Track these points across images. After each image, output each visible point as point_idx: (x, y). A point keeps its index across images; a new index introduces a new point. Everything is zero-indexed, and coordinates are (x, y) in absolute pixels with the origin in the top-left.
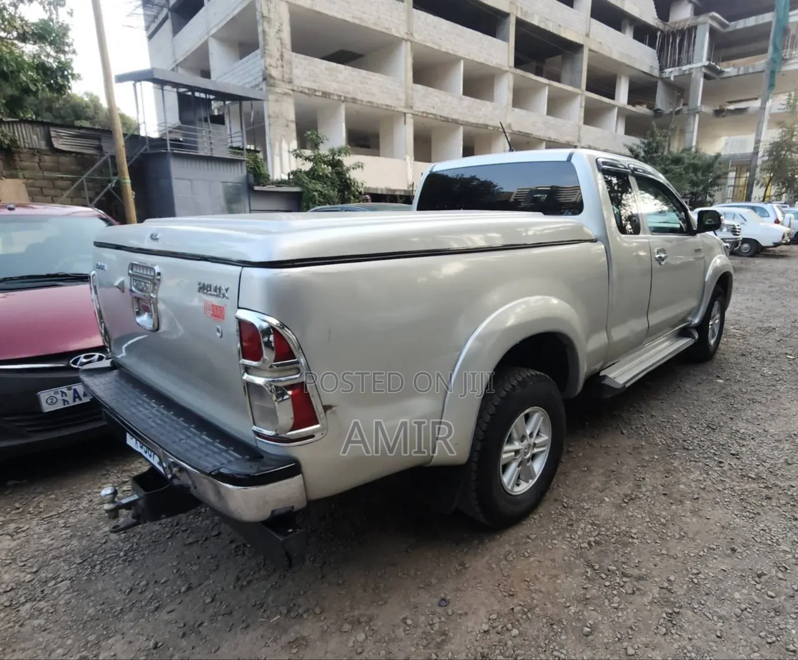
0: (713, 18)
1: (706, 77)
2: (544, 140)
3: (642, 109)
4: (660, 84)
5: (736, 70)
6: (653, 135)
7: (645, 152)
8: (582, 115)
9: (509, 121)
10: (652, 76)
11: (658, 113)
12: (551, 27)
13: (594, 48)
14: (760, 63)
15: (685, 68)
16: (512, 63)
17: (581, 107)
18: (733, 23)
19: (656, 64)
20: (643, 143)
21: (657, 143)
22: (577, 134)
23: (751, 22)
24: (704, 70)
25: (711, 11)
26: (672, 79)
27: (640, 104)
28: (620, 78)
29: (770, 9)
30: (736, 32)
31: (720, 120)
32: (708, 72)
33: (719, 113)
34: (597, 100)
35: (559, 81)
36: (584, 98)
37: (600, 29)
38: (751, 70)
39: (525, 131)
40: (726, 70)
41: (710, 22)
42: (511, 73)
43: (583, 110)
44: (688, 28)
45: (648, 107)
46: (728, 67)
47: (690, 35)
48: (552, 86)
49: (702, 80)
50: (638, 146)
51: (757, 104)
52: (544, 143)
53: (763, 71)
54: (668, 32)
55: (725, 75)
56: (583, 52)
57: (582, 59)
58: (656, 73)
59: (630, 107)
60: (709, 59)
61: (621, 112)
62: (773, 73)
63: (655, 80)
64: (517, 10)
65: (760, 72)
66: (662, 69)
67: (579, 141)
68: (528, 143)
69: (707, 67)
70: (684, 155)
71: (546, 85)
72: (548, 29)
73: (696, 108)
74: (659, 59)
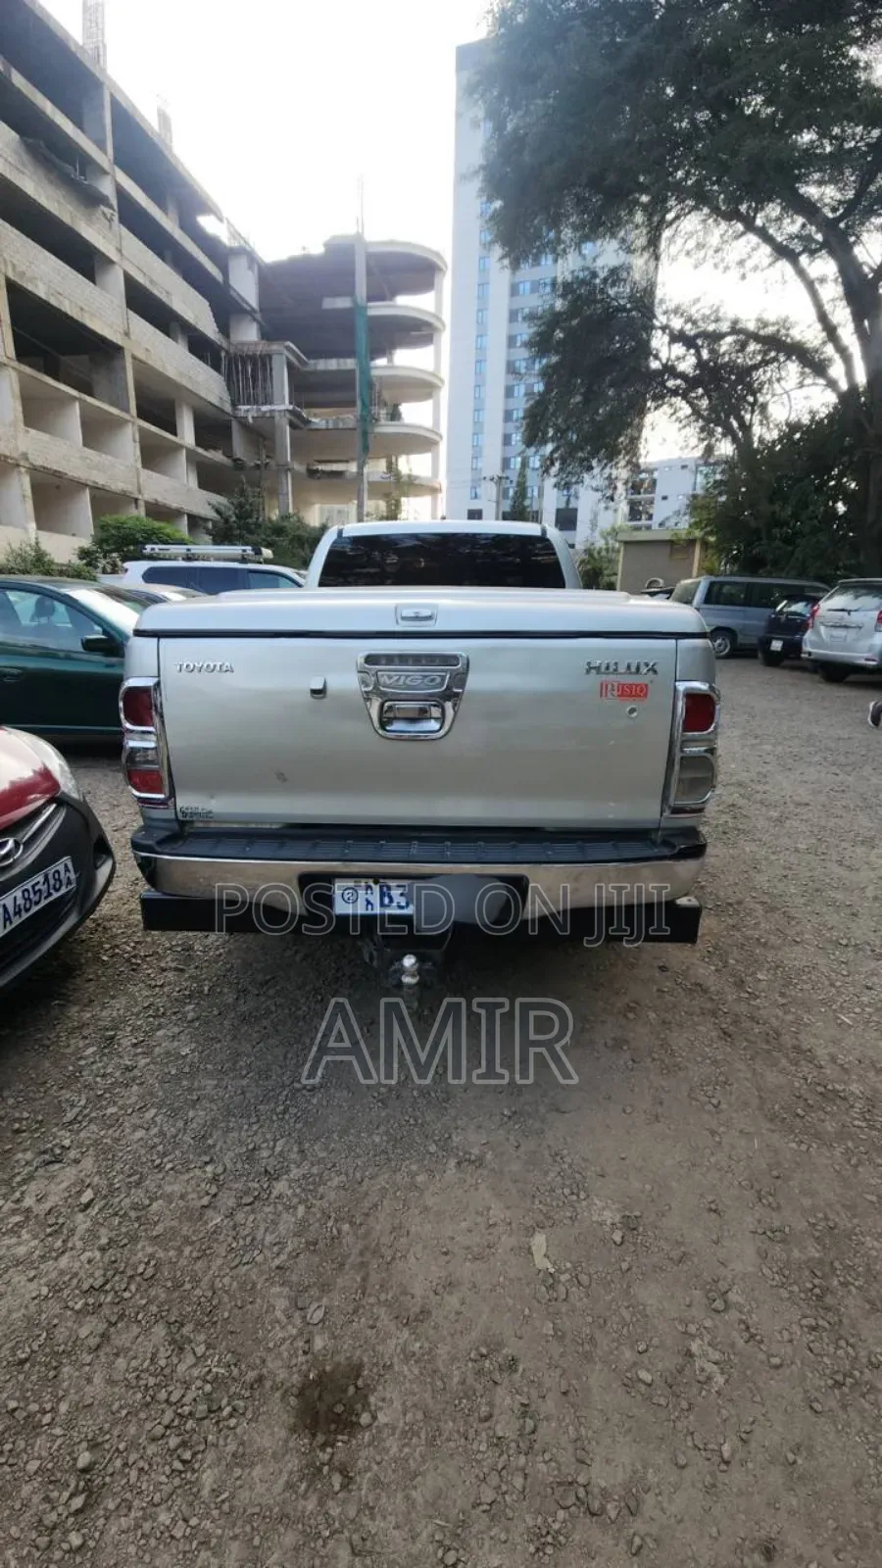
0: (288, 349)
1: (292, 425)
2: (87, 485)
3: (216, 456)
4: (235, 426)
5: (324, 422)
6: (242, 493)
7: (237, 516)
8: (138, 453)
9: (22, 448)
10: (223, 411)
11: (238, 464)
12: (67, 307)
13: (141, 356)
14: (349, 418)
15: (264, 408)
16: (11, 351)
17: (135, 441)
18: (312, 362)
19: (227, 397)
20: (232, 503)
21: (251, 505)
22: (135, 480)
23: (333, 364)
24: (288, 415)
25: (287, 340)
26: (251, 420)
27: (215, 448)
28: (181, 407)
29: (350, 353)
30: (315, 373)
31: (314, 483)
32: (293, 418)
33: (312, 473)
34: (156, 434)
35: (91, 394)
36: (136, 428)
37: (142, 329)
38: (341, 426)
39: (55, 468)
40: (313, 420)
41: (286, 353)
42: (13, 368)
43: (138, 445)
44: (260, 356)
45: (224, 454)
46: (315, 416)
47: (264, 365)
48: (85, 401)
49: (288, 428)
50: (225, 506)
51: (353, 468)
52: (88, 491)
53: (354, 429)
54: (236, 355)
55: (314, 427)
56: (124, 357)
57: (124, 368)
58: (228, 408)
59: (200, 450)
60: (291, 403)
61: (190, 454)
62: (365, 434)
63: (227, 418)
64: (6, 265)
65: (350, 429)
66: (234, 405)
67: (140, 491)
68: (58, 487)
69: (290, 412)
70: (285, 524)
71: (75, 398)
72: (63, 309)
73: (287, 464)
74: (229, 389)
